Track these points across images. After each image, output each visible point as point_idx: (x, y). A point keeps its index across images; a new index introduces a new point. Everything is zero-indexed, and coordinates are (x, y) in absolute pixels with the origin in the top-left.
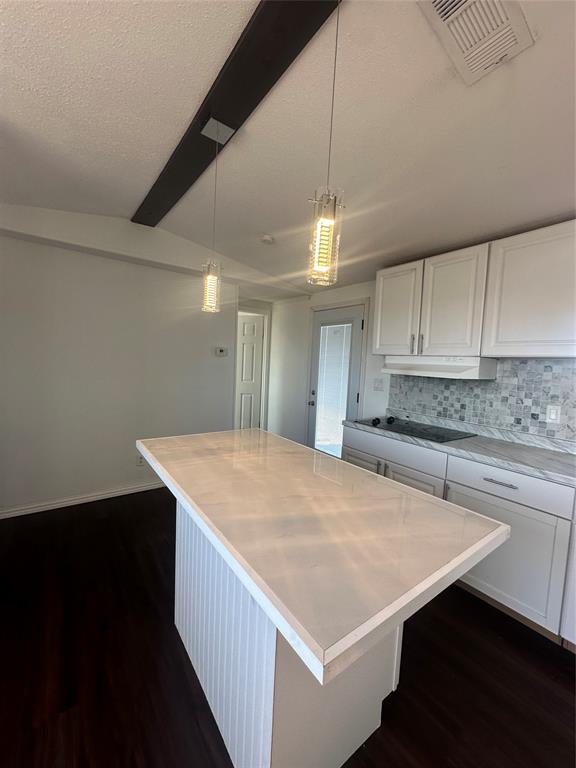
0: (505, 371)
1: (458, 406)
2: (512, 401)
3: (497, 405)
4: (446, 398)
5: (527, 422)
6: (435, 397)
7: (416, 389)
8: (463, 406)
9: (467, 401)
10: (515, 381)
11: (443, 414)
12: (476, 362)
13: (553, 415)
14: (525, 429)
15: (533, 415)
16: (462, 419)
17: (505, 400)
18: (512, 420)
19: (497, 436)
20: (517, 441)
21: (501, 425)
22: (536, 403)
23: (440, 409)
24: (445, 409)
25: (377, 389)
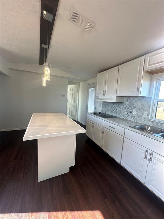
0: (125, 100)
2: (127, 108)
3: (124, 109)
4: (113, 108)
5: (129, 114)
6: (111, 107)
8: (117, 110)
9: (117, 108)
10: (127, 103)
11: (112, 112)
12: (115, 98)
13: (135, 112)
14: (129, 116)
15: (131, 112)
18: (126, 113)
19: (123, 117)
20: (127, 119)
21: (124, 115)
24: (113, 110)
25: (100, 105)
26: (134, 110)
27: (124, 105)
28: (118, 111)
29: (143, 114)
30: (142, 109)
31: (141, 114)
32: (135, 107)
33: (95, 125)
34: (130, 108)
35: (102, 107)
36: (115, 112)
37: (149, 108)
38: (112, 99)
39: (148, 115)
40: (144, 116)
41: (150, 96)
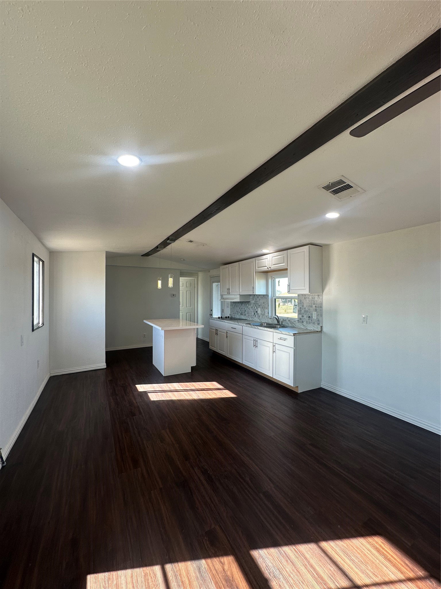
0: (252, 299)
1: (244, 311)
2: (253, 307)
3: (251, 309)
4: (242, 308)
5: (256, 313)
6: (240, 308)
7: (236, 306)
9: (246, 309)
10: (253, 301)
11: (241, 314)
12: (238, 296)
13: (259, 311)
14: (256, 316)
15: (256, 311)
16: (245, 315)
17: (252, 307)
18: (253, 313)
19: (251, 319)
20: (254, 320)
21: (252, 316)
22: (257, 308)
23: (241, 312)
24: (242, 312)
25: (228, 307)
26: (259, 309)
27: (251, 304)
28: (246, 312)
30: (264, 308)
31: (264, 313)
32: (259, 305)
33: (219, 332)
34: (256, 307)
35: (231, 309)
36: (244, 314)
37: (268, 306)
38: (235, 298)
39: (268, 313)
40: (266, 314)
41: (268, 294)
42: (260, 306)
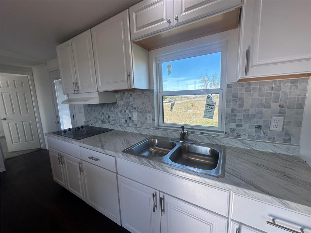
0: (119, 98)
4: (103, 113)
5: (128, 121)
6: (100, 113)
8: (109, 116)
9: (110, 113)
10: (122, 102)
11: (103, 121)
12: (97, 95)
15: (130, 117)
16: (109, 123)
17: (121, 111)
19: (120, 129)
21: (121, 124)
22: (130, 112)
25: (80, 112)
26: (134, 113)
27: (118, 107)
28: (111, 119)
29: (146, 119)
30: (144, 111)
31: (144, 119)
32: (135, 108)
34: (127, 112)
35: (85, 115)
36: (107, 121)
37: (153, 108)
38: (91, 99)
39: (154, 120)
40: (148, 122)
41: (151, 89)
42: (137, 109)
